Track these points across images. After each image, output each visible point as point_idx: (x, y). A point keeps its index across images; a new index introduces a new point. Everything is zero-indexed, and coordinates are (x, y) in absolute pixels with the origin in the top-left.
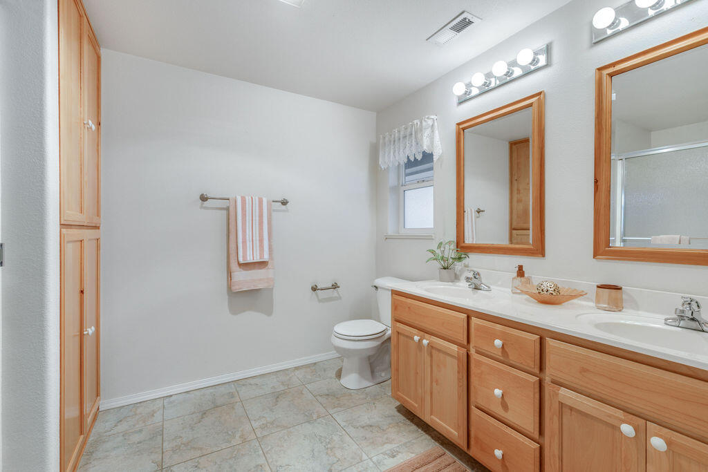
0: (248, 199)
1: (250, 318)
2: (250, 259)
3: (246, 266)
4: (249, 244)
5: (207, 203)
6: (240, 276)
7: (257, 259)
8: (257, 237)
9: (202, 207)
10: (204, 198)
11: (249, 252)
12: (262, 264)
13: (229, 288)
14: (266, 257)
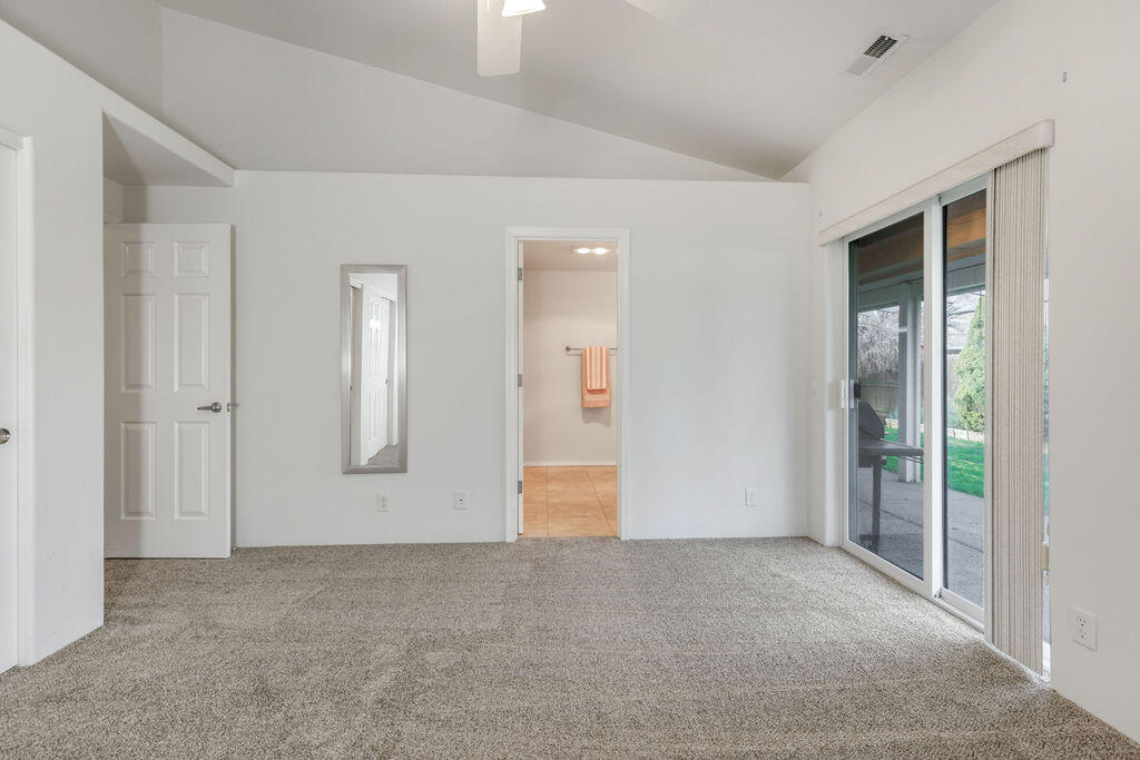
0: (593, 349)
1: (595, 426)
2: (594, 387)
3: (592, 392)
4: (594, 378)
5: (571, 352)
6: (589, 397)
7: (598, 387)
8: (598, 372)
9: (567, 354)
10: (568, 349)
11: (594, 382)
12: (602, 391)
13: (582, 403)
14: (604, 386)
